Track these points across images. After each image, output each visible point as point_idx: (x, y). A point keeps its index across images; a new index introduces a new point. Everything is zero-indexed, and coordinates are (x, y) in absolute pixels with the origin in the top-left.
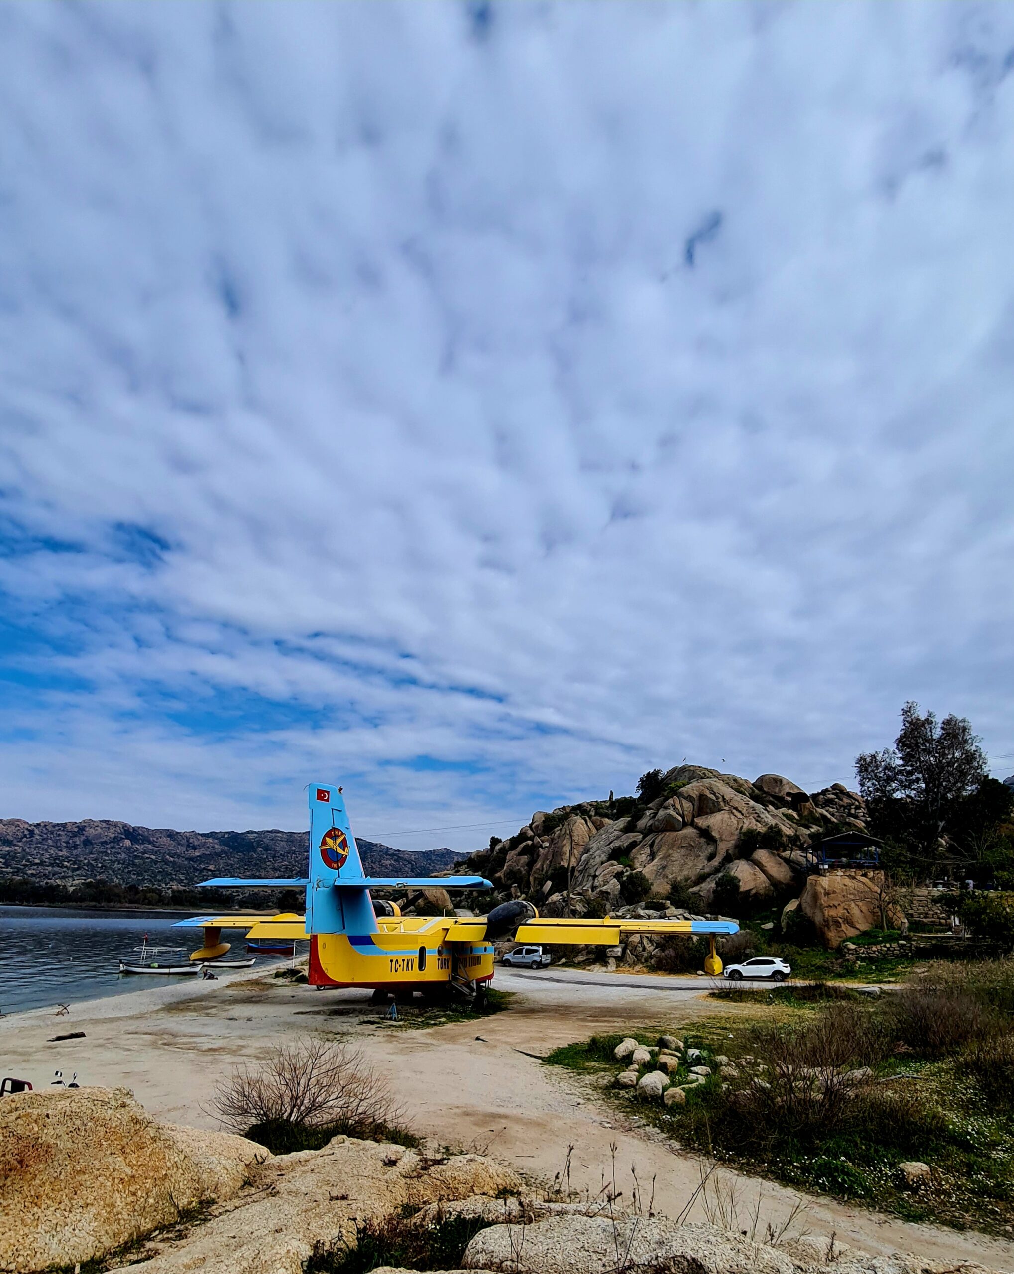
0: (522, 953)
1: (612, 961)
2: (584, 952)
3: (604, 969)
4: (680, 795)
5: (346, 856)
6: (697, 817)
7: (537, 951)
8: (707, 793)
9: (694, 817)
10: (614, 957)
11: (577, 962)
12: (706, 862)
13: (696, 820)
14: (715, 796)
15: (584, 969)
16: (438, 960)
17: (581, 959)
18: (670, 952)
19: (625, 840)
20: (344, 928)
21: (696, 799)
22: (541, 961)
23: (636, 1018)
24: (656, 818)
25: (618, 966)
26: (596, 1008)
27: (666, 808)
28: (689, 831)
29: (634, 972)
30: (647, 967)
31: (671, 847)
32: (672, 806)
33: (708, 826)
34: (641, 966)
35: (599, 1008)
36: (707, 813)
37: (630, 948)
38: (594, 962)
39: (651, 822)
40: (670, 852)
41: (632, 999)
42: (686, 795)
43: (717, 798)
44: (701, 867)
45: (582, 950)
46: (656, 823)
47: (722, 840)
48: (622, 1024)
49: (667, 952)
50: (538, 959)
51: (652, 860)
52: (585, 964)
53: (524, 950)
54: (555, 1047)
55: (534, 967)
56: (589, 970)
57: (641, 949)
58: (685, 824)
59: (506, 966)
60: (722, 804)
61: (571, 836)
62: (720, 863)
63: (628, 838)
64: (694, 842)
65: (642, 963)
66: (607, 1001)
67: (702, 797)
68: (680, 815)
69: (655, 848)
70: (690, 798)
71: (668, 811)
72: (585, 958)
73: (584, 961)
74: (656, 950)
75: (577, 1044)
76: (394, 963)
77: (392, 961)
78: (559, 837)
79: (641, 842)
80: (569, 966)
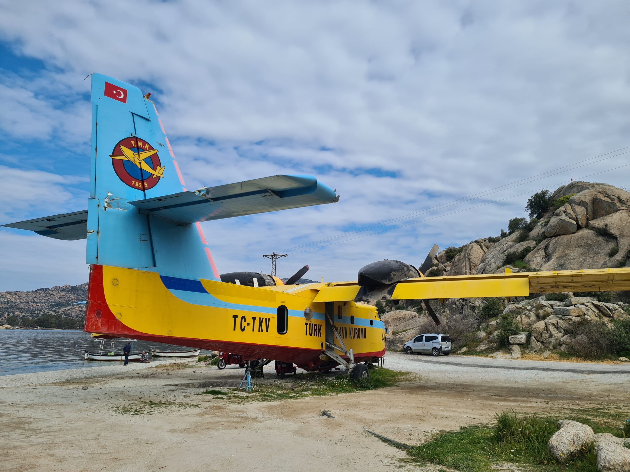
0: (422, 341)
1: (516, 348)
2: (486, 341)
3: (508, 356)
4: (571, 202)
5: (159, 178)
6: (592, 220)
7: (437, 338)
8: (601, 197)
9: (588, 219)
10: (519, 344)
11: (478, 350)
12: (607, 258)
13: (591, 222)
14: (610, 198)
15: (487, 356)
16: (306, 324)
17: (482, 347)
18: (582, 338)
19: (520, 247)
20: (155, 265)
21: (589, 203)
22: (441, 348)
23: (562, 399)
24: (548, 226)
25: (523, 353)
26: (503, 388)
27: (558, 215)
28: (584, 232)
29: (542, 358)
30: (557, 353)
31: (568, 246)
32: (564, 212)
33: (606, 225)
34: (550, 352)
35: (507, 388)
36: (603, 215)
37: (535, 335)
38: (497, 349)
39: (543, 230)
40: (567, 252)
41: (547, 381)
42: (578, 201)
43: (612, 200)
44: (602, 263)
45: (483, 340)
46: (549, 229)
47: (622, 236)
48: (543, 405)
49: (578, 337)
50: (438, 346)
51: (548, 260)
52: (487, 352)
53: (424, 338)
54: (436, 430)
55: (435, 353)
56: (492, 357)
57: (547, 335)
58: (579, 227)
59: (407, 354)
60: (618, 204)
61: (469, 259)
62: (623, 257)
63: (522, 245)
64: (592, 241)
65: (550, 350)
66: (516, 382)
67: (595, 201)
68: (574, 220)
69: (550, 250)
70: (582, 203)
71: (560, 217)
72: (487, 347)
73: (486, 349)
74: (566, 336)
75: (476, 427)
76: (238, 320)
77: (235, 317)
78: (459, 260)
79: (535, 247)
80: (471, 354)
